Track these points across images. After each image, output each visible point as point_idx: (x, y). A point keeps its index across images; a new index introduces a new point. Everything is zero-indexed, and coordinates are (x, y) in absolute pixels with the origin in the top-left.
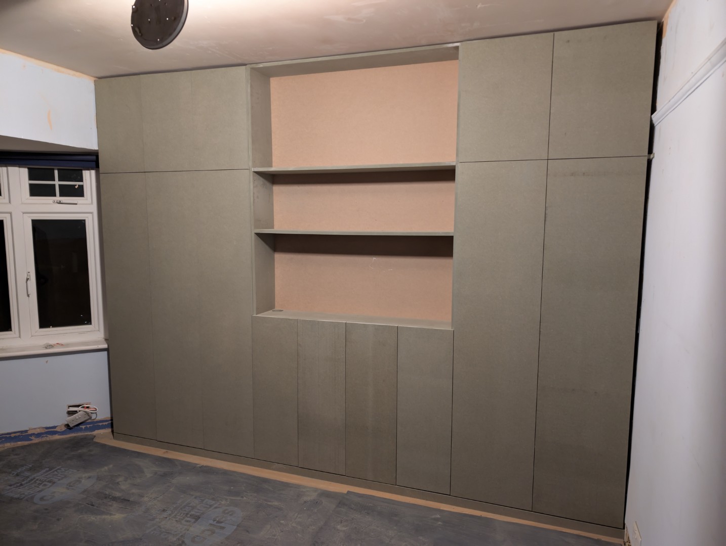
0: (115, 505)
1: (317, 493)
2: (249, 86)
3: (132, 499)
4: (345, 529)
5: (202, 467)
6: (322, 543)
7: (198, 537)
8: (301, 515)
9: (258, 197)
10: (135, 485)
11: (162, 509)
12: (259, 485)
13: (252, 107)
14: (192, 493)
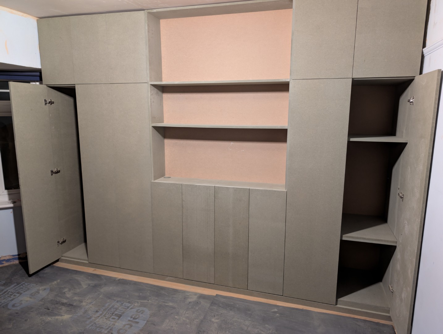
0: (64, 308)
1: (197, 296)
2: (147, 25)
3: (74, 304)
4: (218, 321)
5: (119, 280)
6: (204, 331)
7: (122, 330)
8: (188, 312)
9: (153, 102)
10: (76, 294)
11: (96, 310)
12: (158, 291)
13: (149, 40)
14: (115, 298)
